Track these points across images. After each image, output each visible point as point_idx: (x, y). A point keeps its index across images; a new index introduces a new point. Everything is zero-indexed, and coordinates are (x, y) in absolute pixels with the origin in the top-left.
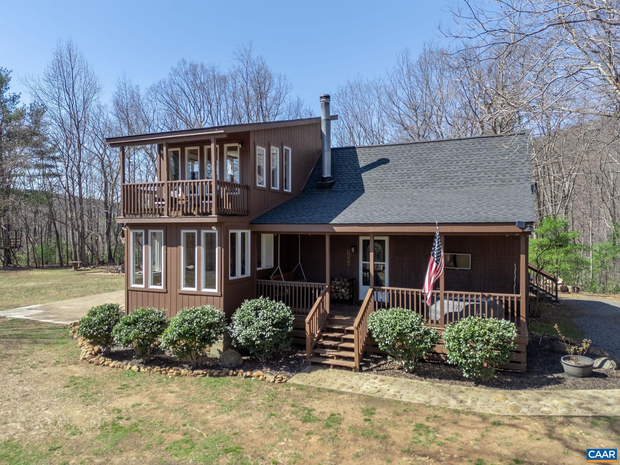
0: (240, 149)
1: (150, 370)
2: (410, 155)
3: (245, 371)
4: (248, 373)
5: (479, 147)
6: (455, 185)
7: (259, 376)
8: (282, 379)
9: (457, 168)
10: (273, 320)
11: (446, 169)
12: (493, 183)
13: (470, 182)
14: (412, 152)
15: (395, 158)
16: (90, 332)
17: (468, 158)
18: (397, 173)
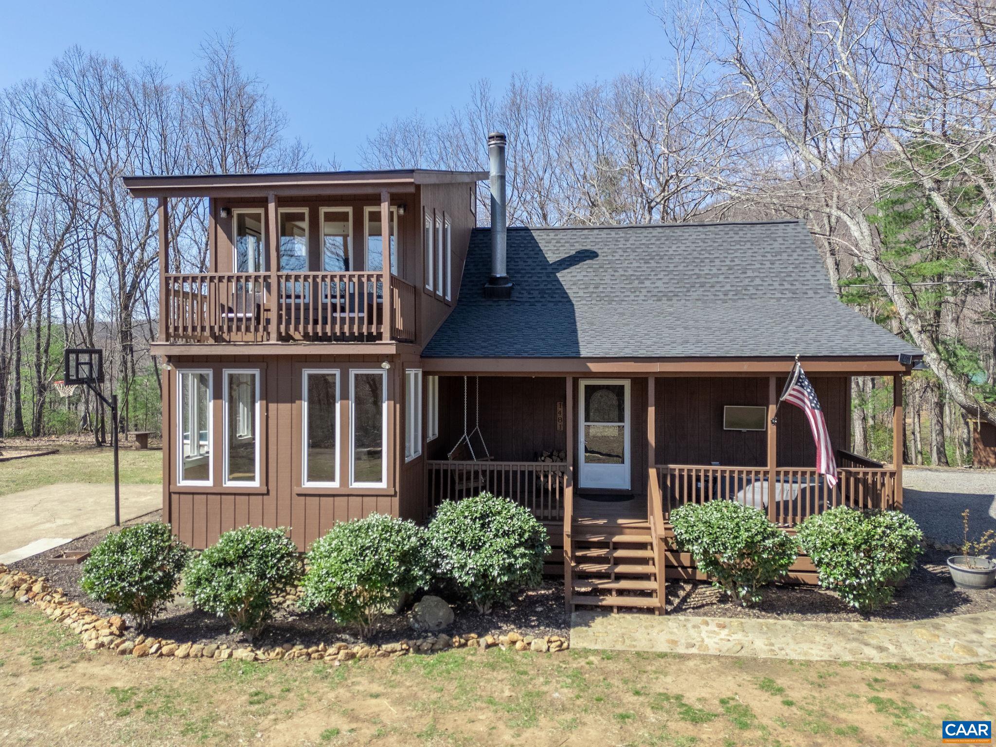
0: (399, 217)
1: (283, 655)
2: (629, 246)
3: (480, 635)
4: (489, 639)
5: (736, 238)
6: (722, 297)
7: (514, 643)
8: (562, 643)
9: (715, 271)
10: (521, 535)
11: (697, 271)
12: (780, 295)
13: (744, 292)
14: (631, 242)
15: (606, 250)
16: (123, 588)
17: (726, 255)
18: (616, 274)
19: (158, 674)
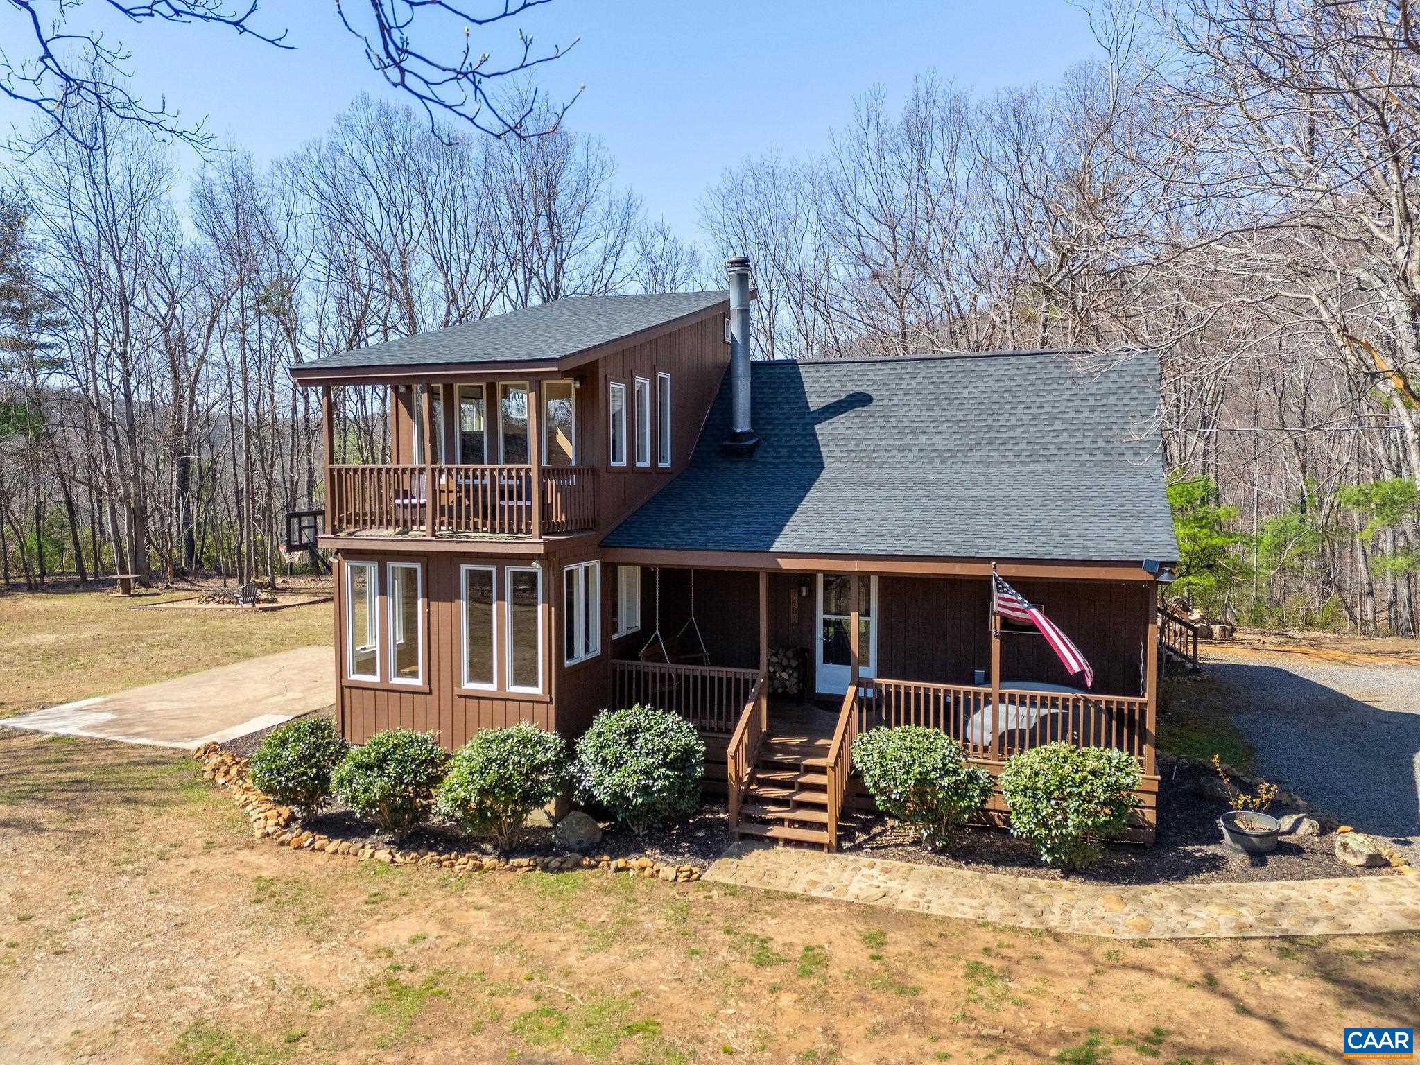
0: (576, 390)
1: (418, 860)
2: (914, 385)
3: (612, 859)
4: (621, 862)
5: (1056, 374)
6: (1011, 458)
7: (643, 869)
8: (692, 873)
9: (1014, 422)
10: (666, 756)
11: (990, 422)
12: (1087, 457)
13: (1042, 452)
14: (918, 380)
15: (883, 392)
16: (279, 783)
17: (1035, 398)
18: (888, 425)
19: (303, 867)
